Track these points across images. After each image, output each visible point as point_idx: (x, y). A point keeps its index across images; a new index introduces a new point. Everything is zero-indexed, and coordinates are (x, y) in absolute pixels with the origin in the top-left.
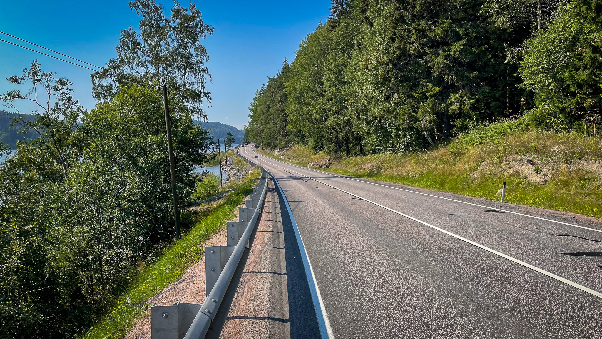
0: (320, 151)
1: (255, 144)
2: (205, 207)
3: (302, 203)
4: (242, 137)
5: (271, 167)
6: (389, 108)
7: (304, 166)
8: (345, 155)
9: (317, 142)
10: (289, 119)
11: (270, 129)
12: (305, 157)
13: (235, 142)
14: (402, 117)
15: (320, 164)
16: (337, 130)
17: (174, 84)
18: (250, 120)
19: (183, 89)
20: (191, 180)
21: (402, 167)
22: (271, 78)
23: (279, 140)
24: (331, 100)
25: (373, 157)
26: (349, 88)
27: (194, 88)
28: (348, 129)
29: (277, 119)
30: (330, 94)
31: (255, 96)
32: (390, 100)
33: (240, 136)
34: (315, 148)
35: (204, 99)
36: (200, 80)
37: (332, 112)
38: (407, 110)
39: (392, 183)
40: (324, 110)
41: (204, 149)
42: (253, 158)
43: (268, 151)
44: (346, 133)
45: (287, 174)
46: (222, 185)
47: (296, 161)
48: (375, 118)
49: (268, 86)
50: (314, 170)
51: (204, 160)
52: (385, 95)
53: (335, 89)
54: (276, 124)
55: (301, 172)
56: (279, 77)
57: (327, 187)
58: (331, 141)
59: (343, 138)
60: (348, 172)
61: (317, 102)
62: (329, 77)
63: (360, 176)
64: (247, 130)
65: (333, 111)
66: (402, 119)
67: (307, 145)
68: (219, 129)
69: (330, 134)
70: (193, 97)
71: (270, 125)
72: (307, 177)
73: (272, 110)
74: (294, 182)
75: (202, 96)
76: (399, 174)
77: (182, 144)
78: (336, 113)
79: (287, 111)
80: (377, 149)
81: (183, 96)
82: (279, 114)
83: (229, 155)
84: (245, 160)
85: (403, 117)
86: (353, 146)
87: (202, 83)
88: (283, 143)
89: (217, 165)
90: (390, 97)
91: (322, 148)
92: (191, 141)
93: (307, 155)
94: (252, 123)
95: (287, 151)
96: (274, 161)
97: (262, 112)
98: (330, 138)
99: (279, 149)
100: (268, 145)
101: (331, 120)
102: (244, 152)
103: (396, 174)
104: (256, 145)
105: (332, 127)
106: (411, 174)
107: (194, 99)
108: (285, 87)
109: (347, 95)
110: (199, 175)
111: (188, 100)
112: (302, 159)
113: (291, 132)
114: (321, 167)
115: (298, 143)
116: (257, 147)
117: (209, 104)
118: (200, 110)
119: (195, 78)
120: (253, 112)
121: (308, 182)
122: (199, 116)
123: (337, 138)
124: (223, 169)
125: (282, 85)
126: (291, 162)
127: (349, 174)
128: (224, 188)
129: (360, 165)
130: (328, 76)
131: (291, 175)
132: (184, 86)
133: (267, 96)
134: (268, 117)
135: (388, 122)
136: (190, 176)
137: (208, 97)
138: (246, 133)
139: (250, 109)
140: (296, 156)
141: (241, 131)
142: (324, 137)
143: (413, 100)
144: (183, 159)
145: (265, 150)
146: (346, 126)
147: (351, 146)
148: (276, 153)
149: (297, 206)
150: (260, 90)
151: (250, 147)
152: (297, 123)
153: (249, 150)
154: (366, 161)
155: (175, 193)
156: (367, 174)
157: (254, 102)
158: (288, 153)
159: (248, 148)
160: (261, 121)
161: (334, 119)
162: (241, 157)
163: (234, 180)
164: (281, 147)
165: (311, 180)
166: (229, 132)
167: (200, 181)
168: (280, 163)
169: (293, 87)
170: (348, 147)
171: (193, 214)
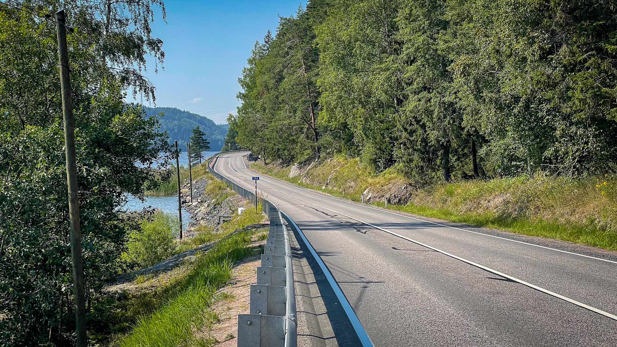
0: (385, 168)
1: (249, 153)
2: (146, 284)
3: (372, 286)
4: (222, 138)
5: (284, 200)
6: (549, 77)
7: (354, 200)
8: (443, 178)
9: (380, 149)
10: (322, 100)
11: (281, 122)
12: (355, 180)
13: (208, 147)
14: (578, 94)
15: (388, 196)
16: (424, 124)
17: (86, 23)
18: (240, 103)
19: (105, 33)
20: (116, 227)
21: (577, 207)
22: (285, 19)
23: (299, 144)
24: (412, 62)
25: (506, 181)
26: (455, 35)
27: (128, 32)
28: (449, 123)
29: (296, 101)
30: (412, 50)
31: (251, 56)
32: (552, 59)
33: (219, 137)
34: (375, 161)
35: (149, 55)
36: (142, 14)
37: (415, 86)
38: (591, 80)
39: (559, 242)
40: (399, 82)
41: (146, 160)
42: (246, 180)
43: (276, 166)
44: (445, 131)
45: (320, 217)
46: (181, 237)
47: (335, 189)
48: (517, 99)
49: (279, 35)
50: (375, 207)
51: (146, 184)
52: (541, 48)
53: (422, 38)
54: (295, 112)
55: (348, 211)
56: (301, 17)
57: (415, 247)
58: (413, 147)
59: (438, 141)
60: (451, 214)
61: (383, 66)
62: (410, 14)
63: (479, 224)
64: (235, 123)
65: (418, 84)
66: (580, 100)
67: (358, 155)
68: (176, 122)
69: (411, 133)
70: (126, 50)
71: (282, 114)
72: (363, 224)
73: (286, 84)
74: (338, 234)
75: (145, 47)
76: (568, 222)
77: (99, 146)
78: (425, 88)
79: (318, 84)
80: (513, 166)
81: (105, 48)
82: (300, 92)
83: (197, 174)
84: (230, 184)
85: (581, 97)
86: (458, 159)
87: (146, 21)
88: (308, 151)
89: (172, 194)
90: (551, 52)
91: (390, 162)
92: (119, 141)
93: (358, 176)
94: (243, 110)
95: (315, 167)
96: (289, 189)
97: (266, 86)
98: (411, 142)
99: (300, 163)
100: (277, 155)
101: (411, 104)
102: (226, 168)
103: (562, 220)
104: (251, 155)
105: (414, 117)
106: (600, 222)
107: (127, 53)
108: (314, 37)
109: (450, 49)
110: (135, 215)
111: (114, 55)
112: (348, 184)
113: (326, 129)
114: (389, 201)
115: (339, 151)
116: (252, 158)
117: (160, 65)
118: (139, 77)
119: (130, 10)
120: (248, 86)
121: (371, 234)
122: (138, 89)
123: (425, 141)
124: (183, 202)
125: (308, 32)
126: (324, 191)
127: (453, 218)
128: (185, 243)
129: (477, 199)
130: (408, 11)
131: (329, 218)
132: (107, 28)
133: (276, 56)
134: (277, 97)
135: (545, 107)
136: (115, 216)
137: (159, 49)
138: (231, 130)
139: (240, 81)
140: (336, 179)
141: (220, 127)
142: (397, 139)
143: (602, 59)
144: (101, 181)
145: (270, 166)
146: (445, 117)
147: (453, 159)
148: (294, 170)
149: (362, 294)
150: (262, 42)
151: (238, 159)
152: (339, 109)
153: (236, 166)
154: (491, 191)
155: (79, 258)
156: (495, 219)
157: (249, 67)
158: (319, 170)
159: (235, 160)
160: (262, 106)
161: (420, 100)
162: (222, 178)
163: (205, 227)
164: (303, 159)
165: (376, 230)
166: (198, 128)
167: (135, 229)
168: (301, 193)
169: (333, 34)
170: (448, 162)
171: (119, 299)
